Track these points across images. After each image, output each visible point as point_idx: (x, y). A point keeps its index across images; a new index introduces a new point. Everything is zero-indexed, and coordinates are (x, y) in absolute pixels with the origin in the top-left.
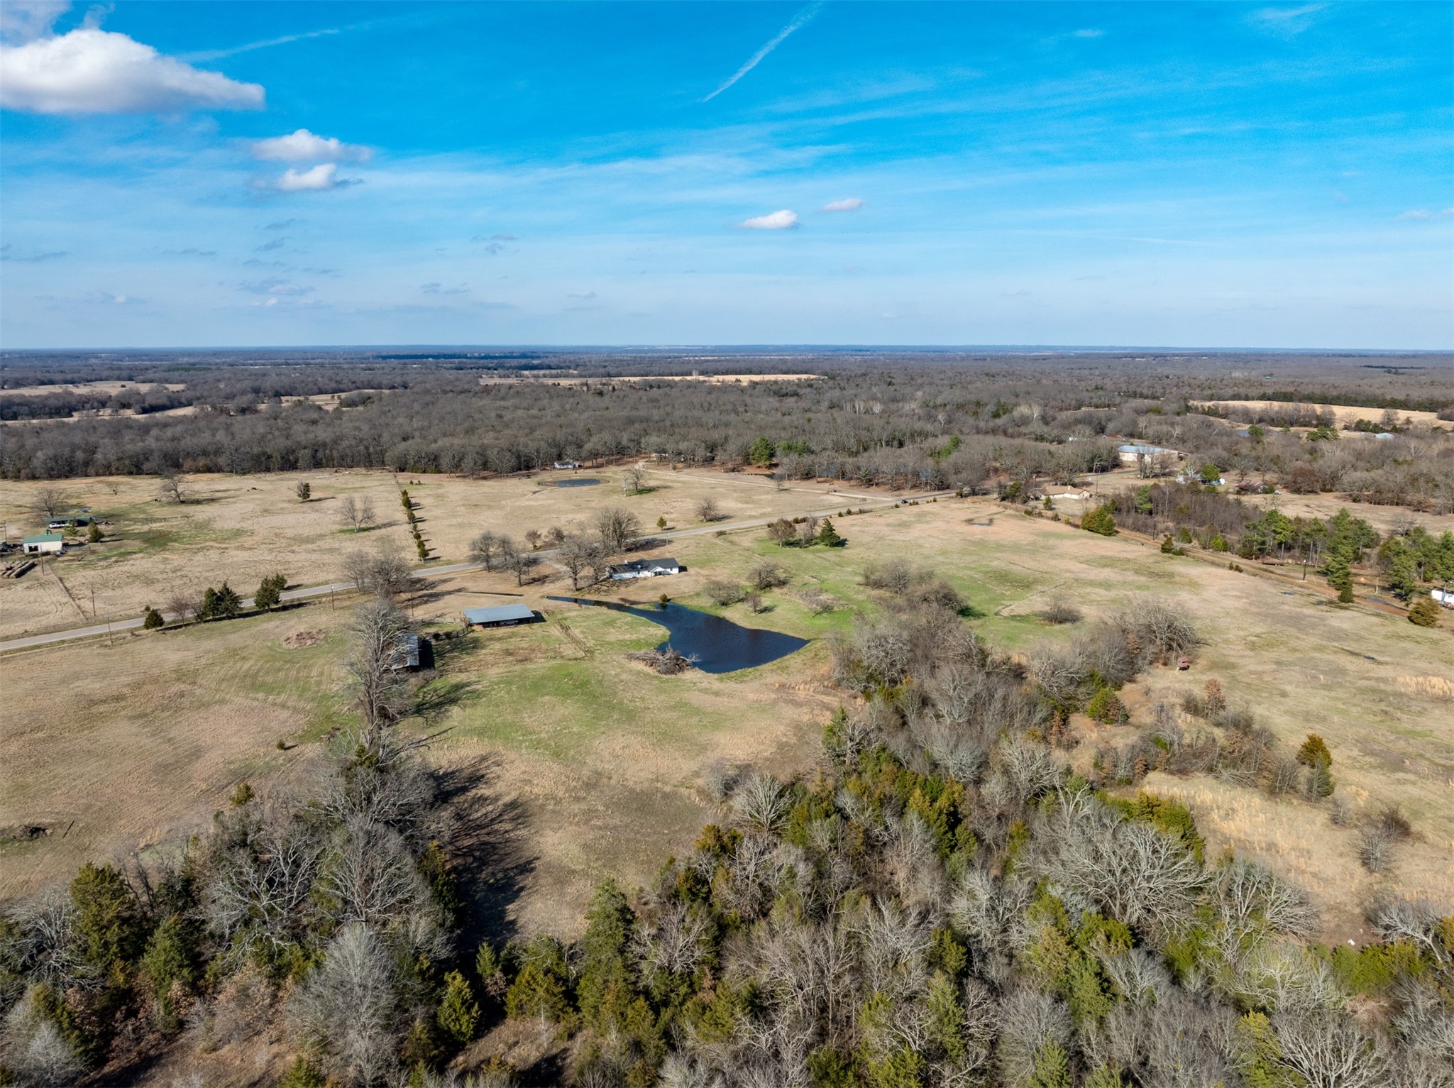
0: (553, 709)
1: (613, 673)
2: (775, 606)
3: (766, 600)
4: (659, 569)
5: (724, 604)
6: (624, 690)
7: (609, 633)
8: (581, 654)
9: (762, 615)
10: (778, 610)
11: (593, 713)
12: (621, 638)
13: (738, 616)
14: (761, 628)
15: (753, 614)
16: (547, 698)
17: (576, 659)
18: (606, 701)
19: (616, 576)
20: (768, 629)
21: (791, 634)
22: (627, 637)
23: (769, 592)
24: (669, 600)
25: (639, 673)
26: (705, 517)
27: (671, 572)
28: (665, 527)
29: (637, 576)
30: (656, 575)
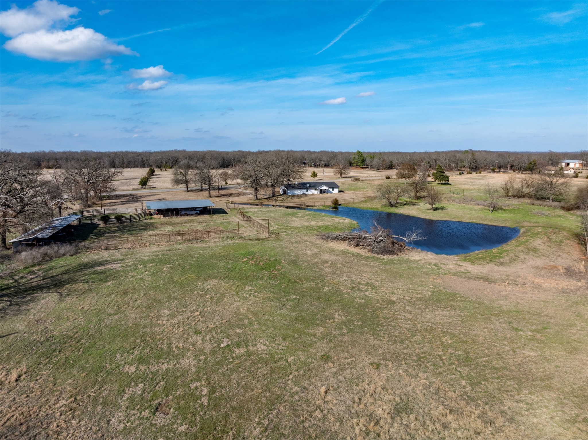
0: (219, 302)
1: (309, 252)
4: (324, 188)
5: (394, 206)
6: (333, 273)
7: (292, 221)
8: (265, 235)
9: (438, 211)
10: (450, 209)
11: (293, 309)
12: (307, 224)
13: (414, 212)
15: (429, 211)
16: (212, 282)
17: (258, 239)
18: (311, 289)
19: (290, 192)
22: (313, 223)
24: (340, 205)
25: (345, 253)
26: (341, 175)
27: (333, 192)
28: (316, 178)
29: (306, 193)
30: (321, 193)
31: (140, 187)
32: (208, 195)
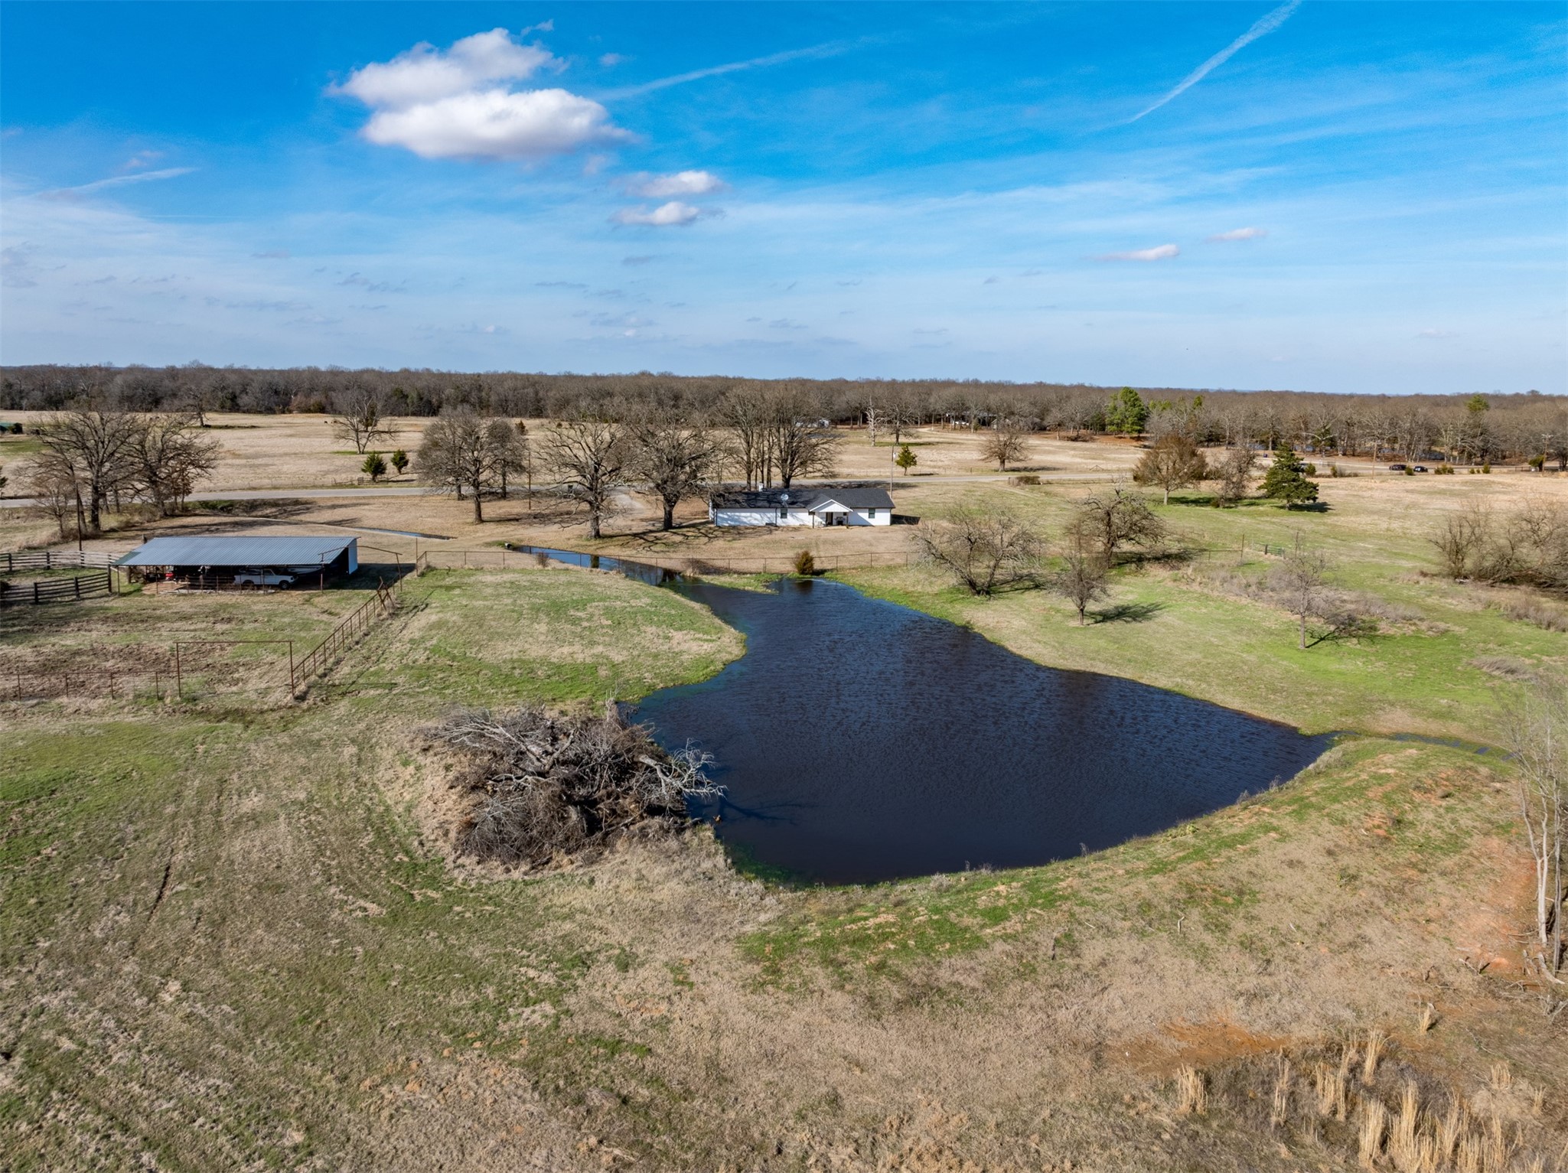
2: (1156, 607)
3: (1125, 590)
5: (984, 590)
9: (1108, 626)
10: (1165, 617)
13: (1018, 623)
14: (1100, 668)
15: (1075, 623)
19: (724, 517)
20: (1128, 673)
21: (1233, 701)
23: (1136, 573)
24: (820, 573)
26: (1003, 462)
27: (871, 521)
28: (911, 469)
29: (780, 522)
30: (829, 524)
31: (368, 476)
32: (472, 517)
